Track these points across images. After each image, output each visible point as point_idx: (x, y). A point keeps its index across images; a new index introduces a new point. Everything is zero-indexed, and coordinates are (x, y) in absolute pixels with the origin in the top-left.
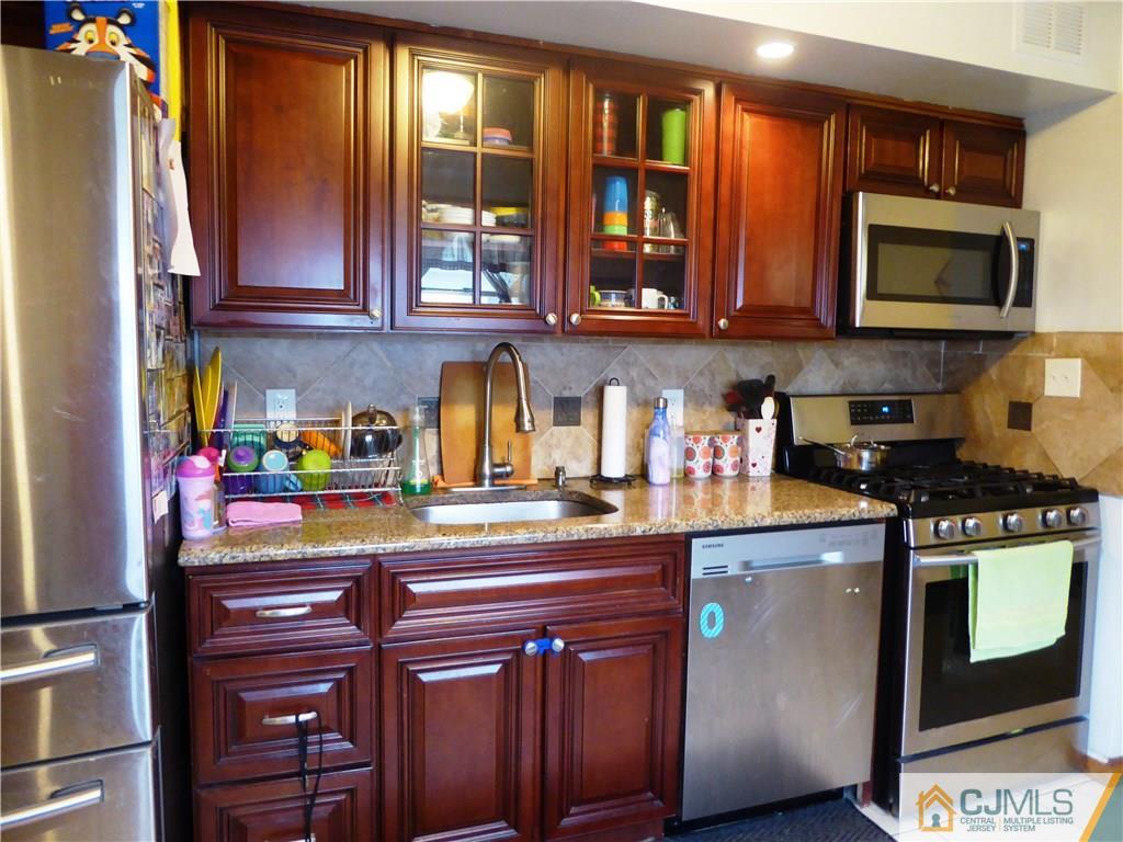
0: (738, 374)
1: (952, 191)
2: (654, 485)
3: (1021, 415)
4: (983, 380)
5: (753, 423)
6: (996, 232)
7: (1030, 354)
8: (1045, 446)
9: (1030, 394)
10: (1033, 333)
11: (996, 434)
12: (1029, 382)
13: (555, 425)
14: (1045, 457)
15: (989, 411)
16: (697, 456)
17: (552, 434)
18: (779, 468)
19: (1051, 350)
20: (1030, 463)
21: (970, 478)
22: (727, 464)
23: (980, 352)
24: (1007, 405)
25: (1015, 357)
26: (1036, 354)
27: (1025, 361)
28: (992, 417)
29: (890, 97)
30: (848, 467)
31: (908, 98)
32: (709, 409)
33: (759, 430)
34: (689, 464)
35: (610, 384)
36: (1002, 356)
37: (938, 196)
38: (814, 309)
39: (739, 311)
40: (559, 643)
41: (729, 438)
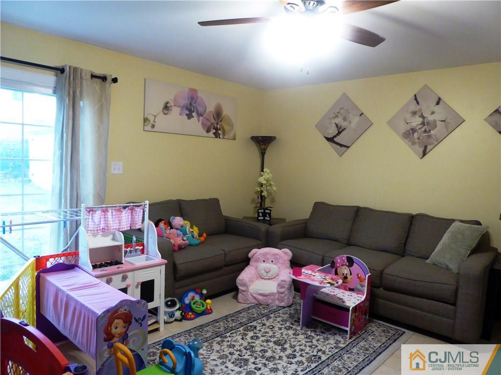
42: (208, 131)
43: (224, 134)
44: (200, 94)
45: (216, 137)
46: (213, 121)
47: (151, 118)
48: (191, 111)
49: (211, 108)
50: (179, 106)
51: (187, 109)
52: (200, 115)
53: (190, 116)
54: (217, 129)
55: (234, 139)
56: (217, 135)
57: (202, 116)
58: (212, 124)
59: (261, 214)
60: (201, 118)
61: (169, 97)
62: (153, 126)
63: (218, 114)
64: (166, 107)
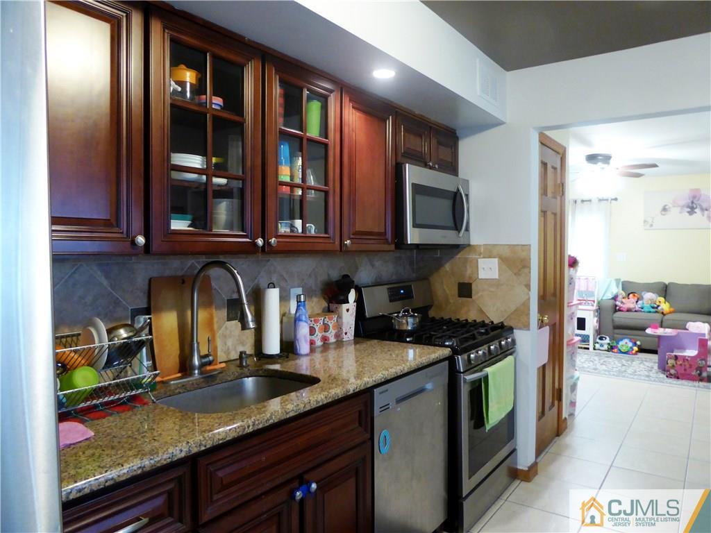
0: (329, 275)
1: (437, 166)
2: (302, 355)
3: (465, 290)
4: (442, 271)
5: (345, 306)
6: (454, 189)
7: (470, 256)
8: (480, 306)
9: (470, 278)
10: (469, 245)
11: (451, 301)
12: (469, 272)
13: (228, 321)
14: (481, 311)
15: (446, 288)
16: (317, 331)
17: (226, 328)
18: (357, 334)
19: (480, 254)
20: (472, 316)
21: (447, 327)
22: (331, 336)
23: (438, 256)
24: (457, 285)
25: (459, 258)
26: (472, 256)
27: (466, 260)
28: (448, 292)
29: (410, 110)
30: (401, 328)
31: (417, 112)
32: (315, 299)
33: (348, 310)
34: (313, 337)
35: (268, 288)
36: (453, 257)
37: (431, 168)
38: (385, 233)
39: (353, 234)
40: (314, 486)
41: (332, 318)
44: (703, 192)
47: (650, 220)
48: (693, 208)
50: (678, 206)
51: (688, 207)
52: (703, 210)
53: (691, 213)
57: (706, 210)
60: (705, 212)
61: (668, 200)
62: (651, 225)
64: (665, 209)
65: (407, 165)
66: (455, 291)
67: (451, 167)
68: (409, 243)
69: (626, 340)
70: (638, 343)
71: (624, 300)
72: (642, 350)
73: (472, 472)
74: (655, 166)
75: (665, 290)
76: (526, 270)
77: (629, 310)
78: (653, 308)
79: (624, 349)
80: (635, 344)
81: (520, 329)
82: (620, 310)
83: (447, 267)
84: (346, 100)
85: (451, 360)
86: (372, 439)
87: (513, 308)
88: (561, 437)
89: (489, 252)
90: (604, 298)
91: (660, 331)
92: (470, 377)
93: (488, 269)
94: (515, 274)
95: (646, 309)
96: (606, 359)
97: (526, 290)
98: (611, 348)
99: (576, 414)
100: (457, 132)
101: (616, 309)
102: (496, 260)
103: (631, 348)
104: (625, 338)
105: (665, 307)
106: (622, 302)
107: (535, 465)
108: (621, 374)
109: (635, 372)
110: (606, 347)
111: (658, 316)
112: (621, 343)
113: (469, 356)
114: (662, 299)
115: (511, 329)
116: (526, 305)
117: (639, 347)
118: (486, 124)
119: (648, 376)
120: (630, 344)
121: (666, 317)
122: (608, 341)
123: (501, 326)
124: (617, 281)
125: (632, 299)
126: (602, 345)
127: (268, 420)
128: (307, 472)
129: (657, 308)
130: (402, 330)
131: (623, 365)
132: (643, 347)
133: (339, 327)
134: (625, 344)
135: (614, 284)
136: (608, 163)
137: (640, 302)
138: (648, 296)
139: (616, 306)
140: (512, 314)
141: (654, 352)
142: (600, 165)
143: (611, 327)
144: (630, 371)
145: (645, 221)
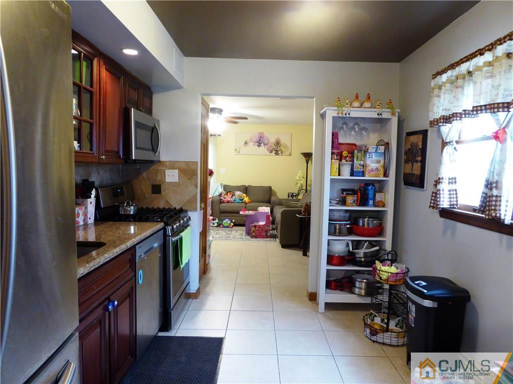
1: (144, 110)
3: (157, 189)
4: (141, 177)
5: (89, 200)
6: (153, 126)
8: (167, 199)
9: (160, 181)
10: (159, 161)
11: (147, 196)
12: (159, 178)
14: (167, 202)
15: (143, 188)
19: (167, 167)
20: (162, 205)
22: (80, 221)
24: (151, 186)
25: (153, 169)
26: (161, 168)
27: (157, 170)
28: (145, 191)
30: (126, 213)
33: (91, 203)
36: (147, 169)
37: (141, 111)
38: (118, 152)
39: (105, 152)
40: (116, 303)
41: (82, 208)
42: (271, 152)
43: (282, 152)
44: (265, 135)
45: (277, 155)
46: (274, 147)
47: (238, 149)
48: (260, 143)
49: (273, 140)
50: (253, 142)
51: (258, 142)
52: (265, 144)
53: (259, 146)
54: (277, 151)
55: (290, 155)
56: (277, 154)
57: (266, 145)
58: (274, 148)
59: (290, 196)
60: (266, 146)
61: (247, 138)
62: (239, 152)
63: (278, 143)
64: (246, 143)
65: (133, 109)
66: (150, 189)
67: (149, 111)
68: (134, 158)
69: (227, 220)
70: (233, 221)
71: (225, 196)
72: (235, 225)
73: (175, 295)
74: (246, 118)
75: (246, 190)
76: (196, 176)
77: (228, 202)
78: (241, 200)
79: (226, 225)
80: (232, 222)
81: (192, 211)
82: (223, 202)
83: (145, 175)
84: (102, 63)
85: (164, 229)
86: (135, 276)
87: (187, 198)
88: (206, 274)
89: (173, 165)
90: (215, 195)
91: (247, 213)
92: (174, 239)
93: (172, 176)
94: (189, 179)
95: (237, 201)
96: (217, 231)
97: (195, 188)
98: (219, 225)
99: (210, 262)
100: (152, 88)
101: (221, 202)
102: (177, 171)
103: (230, 224)
104: (226, 219)
105: (246, 199)
106: (224, 198)
107: (199, 290)
108: (227, 238)
109: (235, 236)
110: (216, 225)
111: (244, 205)
112: (224, 222)
113: (173, 227)
114: (245, 195)
115: (187, 211)
116: (195, 197)
117: (234, 223)
118: (175, 86)
119: (242, 238)
120: (229, 222)
121: (248, 205)
122: (217, 221)
123: (181, 211)
124: (221, 184)
125: (229, 195)
126: (214, 224)
127: (99, 263)
128: (110, 296)
129: (242, 200)
130: (127, 215)
131: (227, 234)
132: (236, 223)
133: (85, 215)
134: (226, 222)
135: (220, 187)
136: (221, 114)
137: (234, 197)
138: (238, 193)
139: (221, 200)
140: (186, 202)
141: (243, 225)
142: (217, 115)
143: (219, 212)
144: (232, 236)
145: (236, 150)
